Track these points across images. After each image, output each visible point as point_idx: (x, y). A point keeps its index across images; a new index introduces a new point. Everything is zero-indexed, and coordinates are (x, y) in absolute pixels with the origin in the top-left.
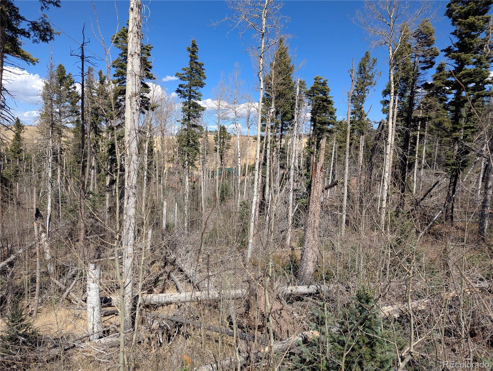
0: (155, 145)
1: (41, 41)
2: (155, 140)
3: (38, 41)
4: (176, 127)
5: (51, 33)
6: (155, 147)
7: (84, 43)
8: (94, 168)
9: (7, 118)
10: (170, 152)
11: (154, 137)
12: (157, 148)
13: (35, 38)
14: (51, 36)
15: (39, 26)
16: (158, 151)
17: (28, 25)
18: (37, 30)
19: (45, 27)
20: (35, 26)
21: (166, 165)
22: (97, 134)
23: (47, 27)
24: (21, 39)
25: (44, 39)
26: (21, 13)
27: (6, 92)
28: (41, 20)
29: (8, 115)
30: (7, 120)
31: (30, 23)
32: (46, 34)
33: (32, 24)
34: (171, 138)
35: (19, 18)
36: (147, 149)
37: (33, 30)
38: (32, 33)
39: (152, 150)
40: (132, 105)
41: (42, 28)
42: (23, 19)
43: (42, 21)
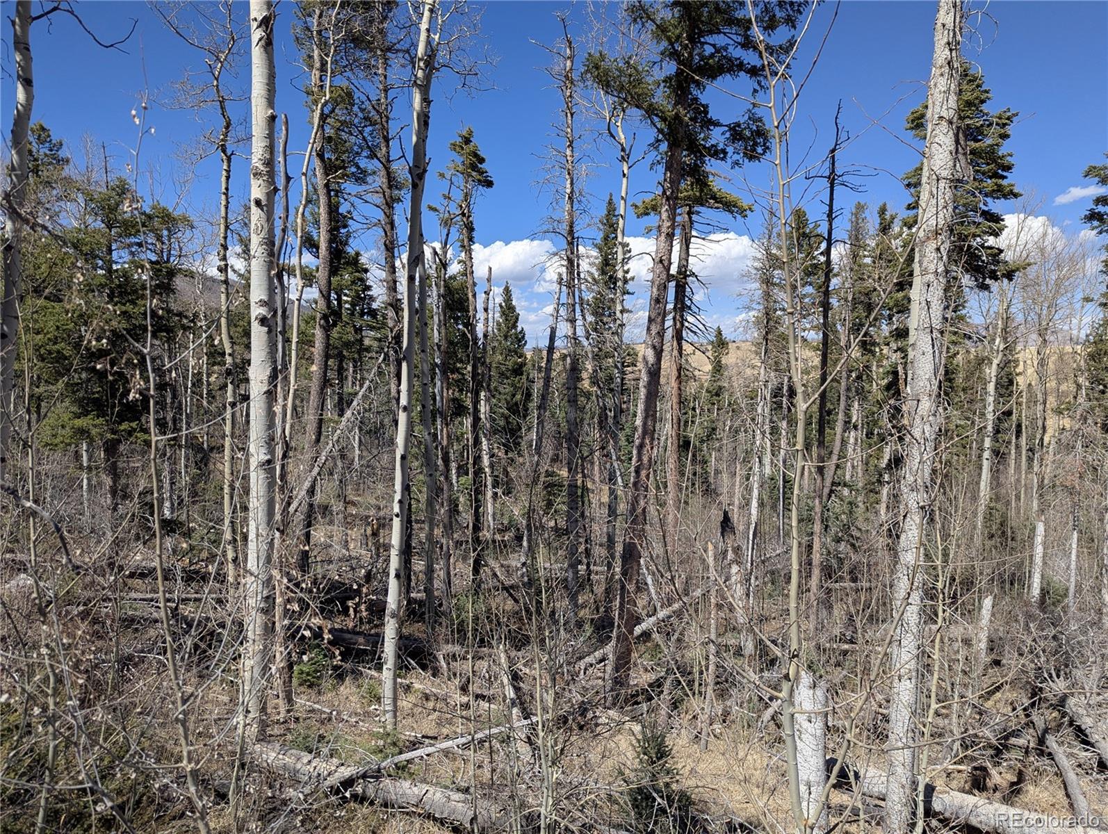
0: (1020, 369)
1: (746, 160)
2: (1021, 356)
3: (741, 162)
4: (1087, 319)
5: (766, 140)
6: (1020, 374)
7: (836, 145)
8: (855, 427)
9: (694, 329)
10: (1063, 387)
11: (1018, 348)
12: (1026, 376)
13: (736, 157)
14: (764, 145)
15: (743, 130)
16: (1030, 385)
17: (723, 134)
18: (739, 140)
19: (755, 128)
20: (736, 133)
21: (1049, 423)
22: (865, 349)
23: (757, 126)
24: (712, 166)
25: (752, 156)
26: (713, 114)
27: (695, 279)
28: (746, 117)
29: (697, 323)
30: (695, 333)
31: (727, 128)
32: (756, 144)
33: (730, 129)
34: (1068, 349)
35: (710, 123)
36: (994, 379)
37: (733, 143)
38: (730, 150)
39: (1011, 382)
40: (925, 264)
41: (747, 133)
42: (717, 124)
43: (750, 118)
